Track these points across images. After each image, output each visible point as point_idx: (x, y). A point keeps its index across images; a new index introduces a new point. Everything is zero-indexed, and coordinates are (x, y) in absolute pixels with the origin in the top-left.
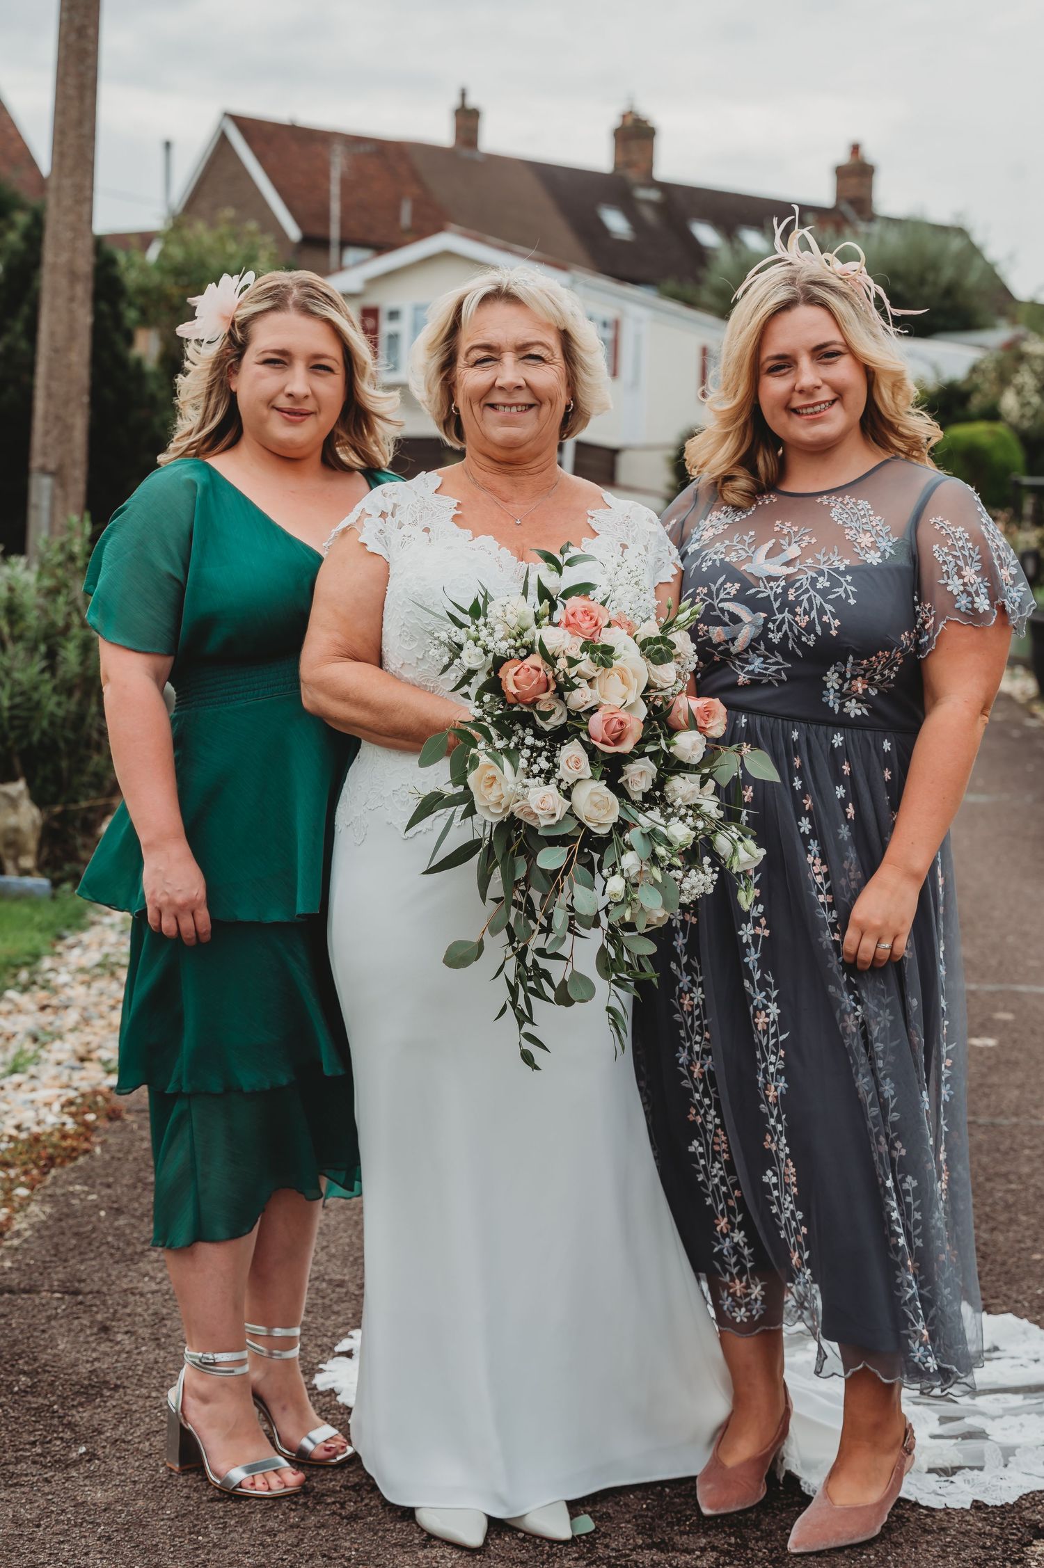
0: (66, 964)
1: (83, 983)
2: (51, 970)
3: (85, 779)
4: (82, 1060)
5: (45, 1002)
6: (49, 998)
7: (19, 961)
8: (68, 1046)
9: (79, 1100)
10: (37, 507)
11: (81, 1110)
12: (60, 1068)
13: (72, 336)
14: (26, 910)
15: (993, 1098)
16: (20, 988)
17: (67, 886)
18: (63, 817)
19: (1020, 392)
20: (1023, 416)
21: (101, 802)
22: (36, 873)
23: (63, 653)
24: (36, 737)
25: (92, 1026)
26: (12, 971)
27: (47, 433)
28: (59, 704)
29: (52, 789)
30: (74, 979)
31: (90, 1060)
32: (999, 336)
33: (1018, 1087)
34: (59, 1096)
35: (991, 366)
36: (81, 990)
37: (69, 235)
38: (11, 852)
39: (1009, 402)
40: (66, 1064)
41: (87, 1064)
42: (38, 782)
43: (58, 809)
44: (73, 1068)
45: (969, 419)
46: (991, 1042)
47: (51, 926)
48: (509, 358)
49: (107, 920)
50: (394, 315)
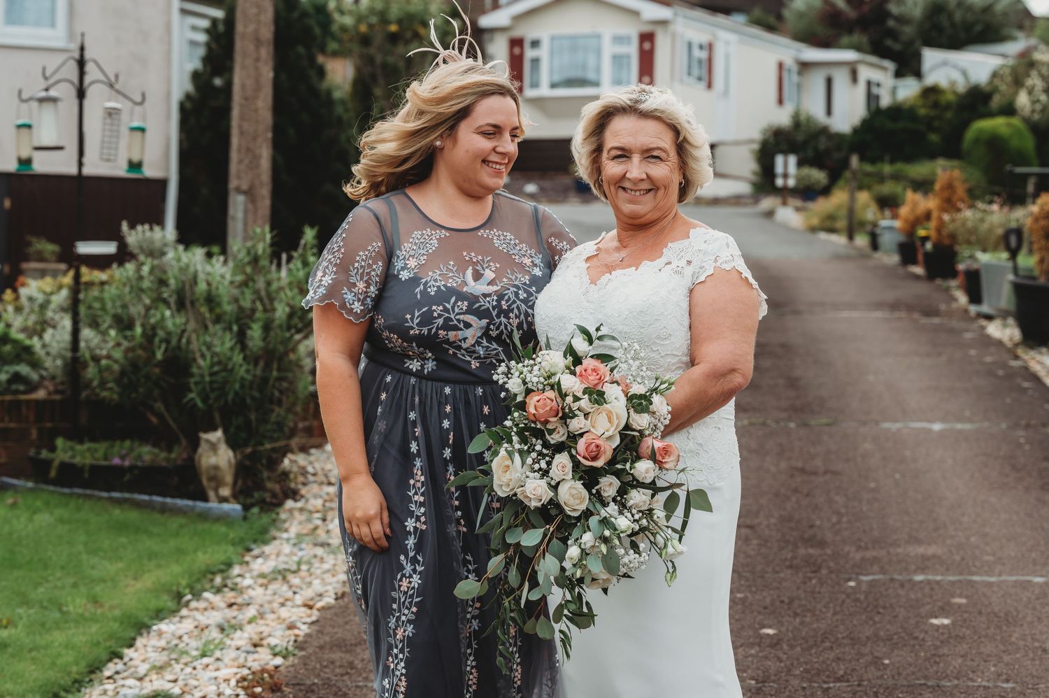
0: (251, 571)
1: (262, 585)
2: (239, 575)
3: (269, 427)
4: (255, 646)
5: (233, 601)
6: (236, 598)
7: (215, 569)
8: (246, 635)
9: (250, 677)
10: (233, 218)
11: (251, 684)
12: (239, 652)
13: (258, 88)
14: (223, 529)
15: (942, 665)
16: (214, 590)
17: (255, 510)
18: (254, 457)
19: (1030, 92)
20: (1033, 111)
21: (281, 443)
22: (232, 500)
23: (249, 332)
24: (231, 397)
25: (266, 619)
26: (210, 576)
27: (240, 161)
28: (248, 371)
29: (243, 435)
30: (255, 583)
31: (261, 646)
32: (1013, 48)
33: (962, 656)
34: (236, 674)
35: (1007, 71)
36: (260, 591)
37: (254, 10)
38: (213, 484)
39: (1023, 100)
40: (243, 649)
41: (259, 649)
42: (232, 430)
43: (249, 450)
44: (248, 652)
45: (991, 115)
46: (946, 621)
47: (242, 541)
49: (285, 535)
50: (535, 44)
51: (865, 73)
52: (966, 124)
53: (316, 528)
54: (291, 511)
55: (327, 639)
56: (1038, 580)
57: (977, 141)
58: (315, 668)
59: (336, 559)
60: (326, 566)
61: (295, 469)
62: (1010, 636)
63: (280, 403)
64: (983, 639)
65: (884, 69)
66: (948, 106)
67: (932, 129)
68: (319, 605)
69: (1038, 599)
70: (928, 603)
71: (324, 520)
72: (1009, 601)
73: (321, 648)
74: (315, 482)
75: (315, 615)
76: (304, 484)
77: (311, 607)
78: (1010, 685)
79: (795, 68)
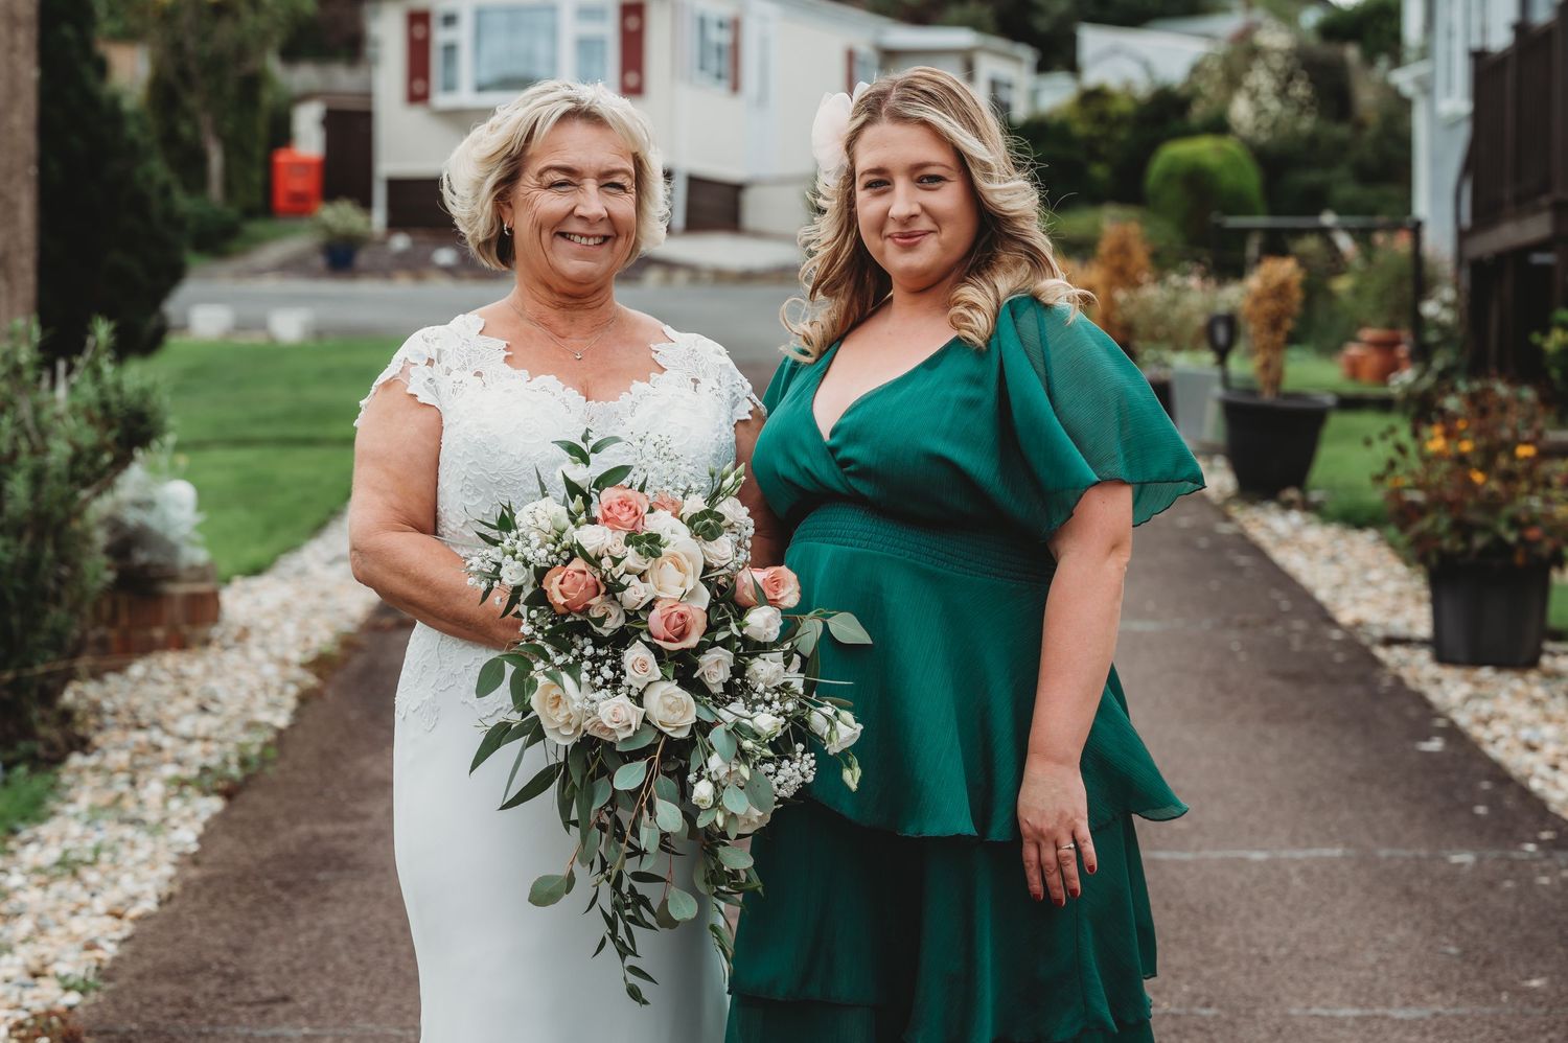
0: (20, 863)
1: (39, 885)
3: (41, 638)
4: (35, 975)
8: (18, 960)
9: (30, 1022)
11: (30, 1033)
12: (8, 987)
13: (14, 95)
17: (22, 770)
18: (18, 685)
19: (1254, 95)
20: (1258, 127)
21: (61, 665)
23: (9, 486)
25: (47, 935)
28: (7, 551)
30: (28, 880)
31: (44, 975)
32: (1231, 21)
34: (7, 1017)
35: (1216, 66)
36: (36, 893)
39: (1241, 110)
40: (16, 981)
41: (41, 981)
43: (9, 676)
44: (24, 986)
45: (1189, 133)
49: (70, 809)
50: (450, 20)
51: (987, 67)
52: (1151, 148)
53: (120, 797)
54: (79, 771)
55: (148, 963)
56: (1258, 855)
57: (1169, 176)
58: (130, 1008)
59: (155, 842)
60: (141, 854)
61: (82, 704)
62: (1213, 939)
63: (57, 599)
65: (1018, 59)
66: (1121, 120)
67: (1095, 157)
68: (134, 912)
69: (1256, 884)
71: (133, 783)
72: (1212, 888)
73: (140, 977)
74: (116, 724)
75: (127, 928)
76: (100, 728)
77: (119, 917)
78: (1212, 1011)
79: (874, 58)
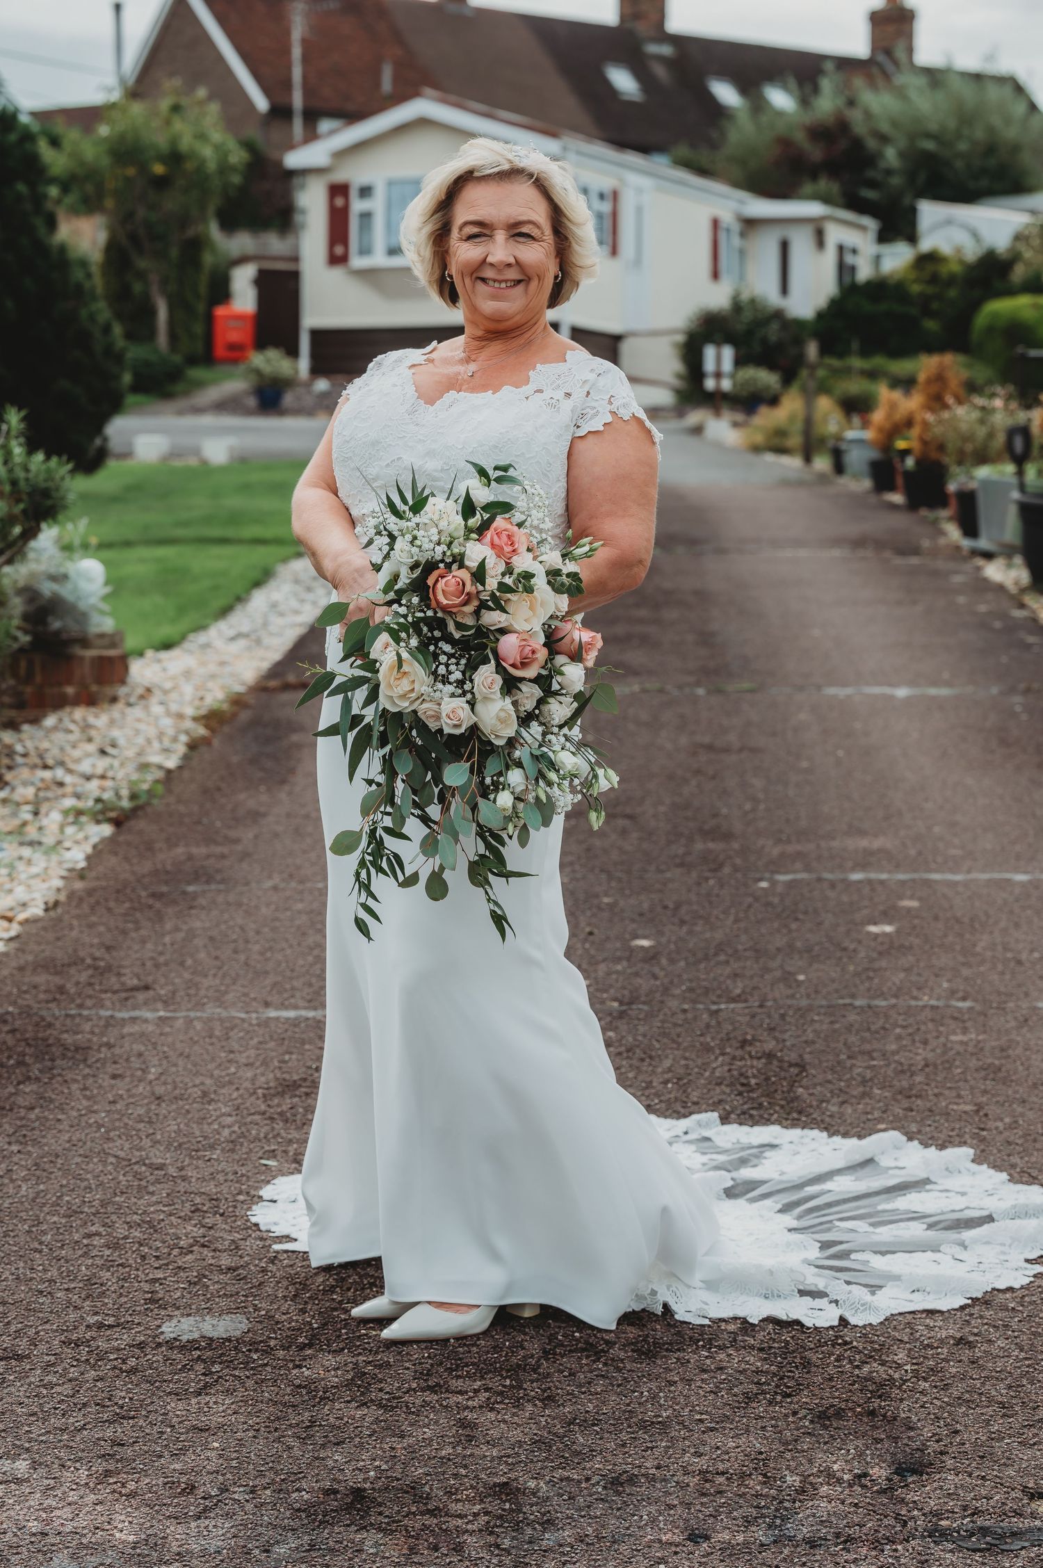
15: (876, 981)
33: (905, 970)
35: (1034, 234)
45: (1011, 292)
46: (888, 929)
48: (500, 236)
50: (366, 191)
51: (836, 235)
52: (976, 305)
53: (25, 824)
55: (30, 958)
56: (1021, 877)
57: (990, 330)
58: (10, 994)
59: (48, 861)
60: (34, 870)
62: (974, 945)
64: (936, 950)
65: (863, 228)
66: (952, 280)
67: (927, 312)
68: (22, 916)
69: (1017, 900)
70: (866, 907)
71: (36, 813)
72: (977, 904)
73: (21, 969)
74: (25, 765)
75: (15, 929)
76: (10, 768)
77: (10, 920)
78: (967, 1004)
79: (736, 227)
